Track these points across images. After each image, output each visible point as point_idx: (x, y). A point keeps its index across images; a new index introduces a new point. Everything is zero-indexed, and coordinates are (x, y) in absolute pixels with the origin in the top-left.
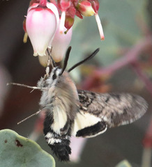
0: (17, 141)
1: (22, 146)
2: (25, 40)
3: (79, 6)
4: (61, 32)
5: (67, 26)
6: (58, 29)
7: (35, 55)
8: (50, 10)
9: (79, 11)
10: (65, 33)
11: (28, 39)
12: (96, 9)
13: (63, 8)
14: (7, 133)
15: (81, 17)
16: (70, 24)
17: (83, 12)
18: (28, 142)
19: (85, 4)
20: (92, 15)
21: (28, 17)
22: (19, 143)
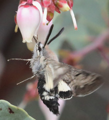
0: (10, 109)
1: (13, 113)
2: (16, 30)
3: (58, 4)
4: (44, 24)
5: (49, 19)
6: (42, 21)
7: (24, 41)
8: (35, 7)
9: (58, 7)
10: (47, 24)
11: (19, 29)
12: (71, 6)
13: (45, 5)
14: (2, 103)
15: (59, 12)
16: (51, 17)
17: (61, 9)
18: (18, 109)
19: (62, 2)
20: (68, 10)
21: (18, 12)
22: (11, 111)
